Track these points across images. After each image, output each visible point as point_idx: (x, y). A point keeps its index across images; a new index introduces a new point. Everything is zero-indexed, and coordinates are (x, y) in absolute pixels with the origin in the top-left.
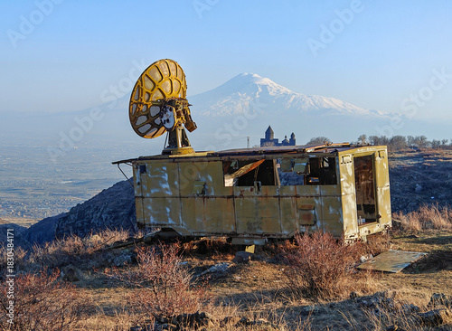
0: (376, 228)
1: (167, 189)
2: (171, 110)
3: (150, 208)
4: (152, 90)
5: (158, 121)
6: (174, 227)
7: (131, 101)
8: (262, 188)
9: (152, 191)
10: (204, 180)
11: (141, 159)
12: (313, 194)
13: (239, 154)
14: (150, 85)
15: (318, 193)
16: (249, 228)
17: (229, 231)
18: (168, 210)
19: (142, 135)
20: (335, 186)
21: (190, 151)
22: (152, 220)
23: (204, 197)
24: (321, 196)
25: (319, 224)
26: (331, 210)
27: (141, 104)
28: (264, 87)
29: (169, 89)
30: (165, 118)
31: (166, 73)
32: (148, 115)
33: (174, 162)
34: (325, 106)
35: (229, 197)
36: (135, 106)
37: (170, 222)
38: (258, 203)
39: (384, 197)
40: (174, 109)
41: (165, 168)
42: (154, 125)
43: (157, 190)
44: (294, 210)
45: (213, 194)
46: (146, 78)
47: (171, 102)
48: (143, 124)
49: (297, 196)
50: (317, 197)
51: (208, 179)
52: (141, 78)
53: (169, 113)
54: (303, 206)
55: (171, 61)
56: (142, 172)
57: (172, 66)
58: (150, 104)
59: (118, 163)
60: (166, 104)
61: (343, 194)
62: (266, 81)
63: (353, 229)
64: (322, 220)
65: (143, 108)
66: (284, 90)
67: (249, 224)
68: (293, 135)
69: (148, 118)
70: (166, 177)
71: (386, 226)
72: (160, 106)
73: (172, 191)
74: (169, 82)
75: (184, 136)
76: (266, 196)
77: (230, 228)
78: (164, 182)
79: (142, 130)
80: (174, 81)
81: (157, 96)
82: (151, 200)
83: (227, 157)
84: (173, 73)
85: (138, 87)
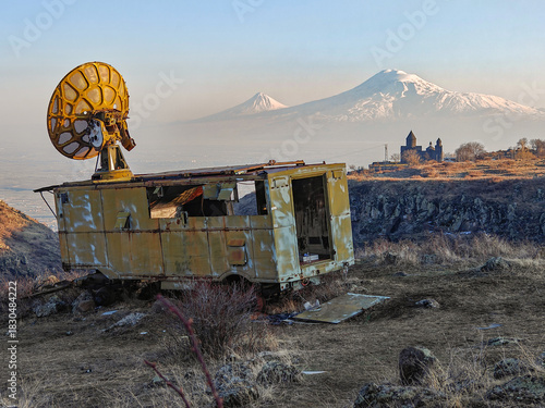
0: (329, 267)
1: (90, 222)
2: (98, 124)
3: (74, 245)
4: (75, 101)
5: (86, 138)
6: (101, 269)
7: (48, 115)
8: (189, 219)
9: (76, 225)
10: (128, 210)
11: (65, 185)
12: (243, 227)
13: (165, 178)
14: (72, 95)
15: (248, 225)
16: (178, 270)
17: (158, 273)
18: (93, 248)
19: (71, 156)
20: (265, 217)
21: (125, 174)
22: (77, 260)
23: (129, 232)
24: (251, 229)
25: (250, 263)
26: (263, 246)
27: (61, 118)
28: (411, 85)
29: (98, 98)
30: (92, 135)
31: (93, 79)
32: (72, 131)
33: (96, 189)
34: (484, 106)
35: (155, 232)
36: (54, 120)
37: (96, 262)
38: (185, 238)
39: (341, 228)
40: (102, 123)
41: (87, 197)
42: (82, 144)
43: (81, 224)
44: (223, 246)
45: (138, 227)
46: (66, 86)
47: (100, 115)
48: (68, 143)
49: (226, 230)
50: (247, 230)
51: (131, 209)
52: (59, 86)
53: (97, 128)
54: (232, 242)
55: (102, 64)
56: (63, 202)
57: (103, 70)
58: (73, 117)
59: (40, 190)
60: (93, 118)
61: (275, 226)
62: (413, 78)
63: (292, 268)
64: (253, 259)
65: (65, 123)
66: (434, 88)
67: (177, 264)
68: (439, 141)
69: (73, 135)
70: (89, 208)
71: (345, 264)
72: (87, 120)
73: (96, 224)
74: (98, 91)
75: (119, 156)
76: (194, 230)
77: (158, 269)
78: (87, 214)
79: (68, 149)
80: (105, 89)
81: (82, 108)
82: (75, 235)
83: (150, 182)
84: (105, 79)
85: (57, 98)
